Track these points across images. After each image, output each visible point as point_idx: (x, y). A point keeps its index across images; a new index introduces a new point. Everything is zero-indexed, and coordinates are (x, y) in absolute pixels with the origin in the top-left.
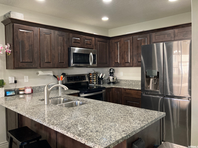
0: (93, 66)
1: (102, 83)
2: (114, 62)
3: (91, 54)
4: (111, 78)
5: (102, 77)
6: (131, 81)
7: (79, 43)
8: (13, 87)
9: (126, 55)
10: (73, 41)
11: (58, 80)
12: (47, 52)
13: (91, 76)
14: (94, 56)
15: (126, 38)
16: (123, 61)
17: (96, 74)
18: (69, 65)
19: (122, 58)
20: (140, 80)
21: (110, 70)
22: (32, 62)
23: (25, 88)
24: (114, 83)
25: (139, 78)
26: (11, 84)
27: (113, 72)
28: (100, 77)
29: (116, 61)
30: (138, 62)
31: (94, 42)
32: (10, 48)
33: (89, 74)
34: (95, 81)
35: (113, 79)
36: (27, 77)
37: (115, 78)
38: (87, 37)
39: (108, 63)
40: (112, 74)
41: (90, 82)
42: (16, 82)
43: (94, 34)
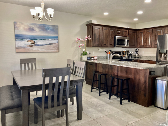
0: (127, 47)
1: (131, 57)
2: (139, 45)
3: (126, 40)
4: (137, 55)
5: (131, 53)
6: (149, 56)
7: (120, 34)
8: (89, 56)
9: (147, 41)
10: (117, 33)
11: (108, 53)
12: (105, 39)
13: (124, 53)
14: (128, 41)
15: (148, 30)
16: (146, 44)
17: (128, 51)
18: (114, 46)
19: (145, 42)
20: (156, 56)
21: (136, 49)
22: (98, 44)
23: (94, 56)
24: (138, 58)
25: (155, 55)
26: (88, 54)
27: (138, 51)
28: (130, 53)
29: (140, 44)
30: (155, 45)
31: (128, 33)
32: (90, 37)
33: (123, 52)
34: (127, 56)
35: (138, 55)
36: (94, 51)
37: (139, 55)
38: (124, 30)
39: (135, 45)
40: (137, 52)
41: (123, 56)
42: (90, 53)
43: (128, 28)
